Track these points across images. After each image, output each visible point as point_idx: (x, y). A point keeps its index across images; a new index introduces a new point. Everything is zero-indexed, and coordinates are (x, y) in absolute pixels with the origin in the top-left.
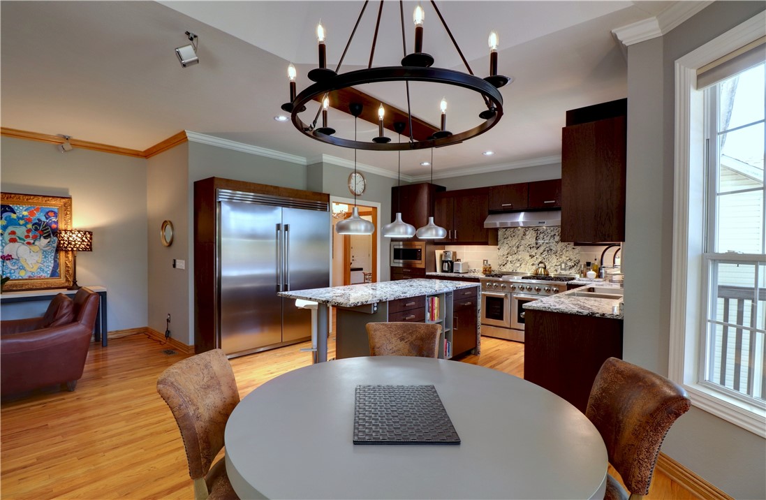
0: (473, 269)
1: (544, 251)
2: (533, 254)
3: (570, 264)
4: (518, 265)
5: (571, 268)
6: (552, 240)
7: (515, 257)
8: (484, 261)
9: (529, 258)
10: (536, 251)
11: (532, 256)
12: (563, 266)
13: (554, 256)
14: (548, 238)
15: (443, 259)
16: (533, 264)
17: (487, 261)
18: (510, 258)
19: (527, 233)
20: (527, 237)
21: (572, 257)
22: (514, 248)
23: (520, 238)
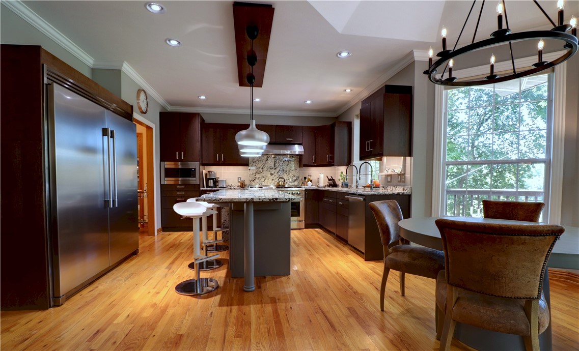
0: (230, 184)
1: (279, 171)
2: (273, 173)
3: (294, 178)
4: (263, 180)
5: (295, 181)
6: (284, 164)
7: (261, 175)
8: (238, 178)
9: (270, 175)
10: (274, 171)
11: (272, 174)
12: (291, 180)
13: (285, 174)
14: (282, 162)
15: (208, 177)
16: (273, 180)
17: (241, 178)
18: (257, 176)
19: (269, 159)
20: (269, 162)
21: (295, 174)
22: (260, 169)
23: (264, 162)
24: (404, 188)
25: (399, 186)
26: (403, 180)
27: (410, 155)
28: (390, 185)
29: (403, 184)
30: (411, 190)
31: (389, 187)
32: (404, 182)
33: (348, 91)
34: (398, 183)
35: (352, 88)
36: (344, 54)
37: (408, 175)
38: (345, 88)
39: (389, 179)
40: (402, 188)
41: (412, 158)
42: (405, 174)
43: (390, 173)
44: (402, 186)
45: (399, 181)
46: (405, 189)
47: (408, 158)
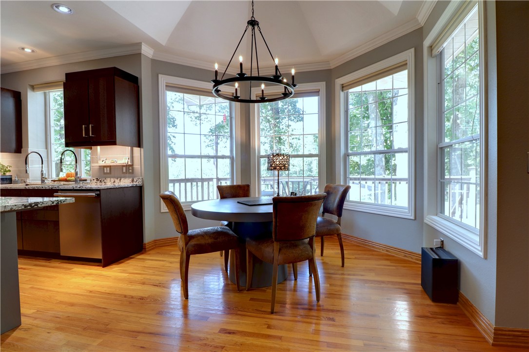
24: (133, 180)
25: (125, 177)
26: (130, 171)
27: (139, 145)
28: (110, 177)
29: (131, 175)
30: (143, 181)
31: (108, 180)
32: (133, 172)
33: (28, 50)
34: (123, 175)
35: (35, 49)
36: (63, 9)
37: (137, 166)
38: (23, 46)
39: (107, 170)
40: (131, 179)
41: (142, 149)
42: (132, 165)
43: (108, 163)
44: (129, 177)
45: (123, 173)
46: (135, 180)
47: (137, 150)
